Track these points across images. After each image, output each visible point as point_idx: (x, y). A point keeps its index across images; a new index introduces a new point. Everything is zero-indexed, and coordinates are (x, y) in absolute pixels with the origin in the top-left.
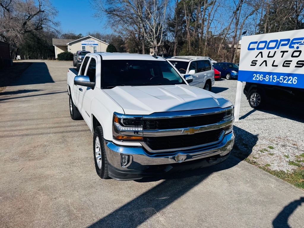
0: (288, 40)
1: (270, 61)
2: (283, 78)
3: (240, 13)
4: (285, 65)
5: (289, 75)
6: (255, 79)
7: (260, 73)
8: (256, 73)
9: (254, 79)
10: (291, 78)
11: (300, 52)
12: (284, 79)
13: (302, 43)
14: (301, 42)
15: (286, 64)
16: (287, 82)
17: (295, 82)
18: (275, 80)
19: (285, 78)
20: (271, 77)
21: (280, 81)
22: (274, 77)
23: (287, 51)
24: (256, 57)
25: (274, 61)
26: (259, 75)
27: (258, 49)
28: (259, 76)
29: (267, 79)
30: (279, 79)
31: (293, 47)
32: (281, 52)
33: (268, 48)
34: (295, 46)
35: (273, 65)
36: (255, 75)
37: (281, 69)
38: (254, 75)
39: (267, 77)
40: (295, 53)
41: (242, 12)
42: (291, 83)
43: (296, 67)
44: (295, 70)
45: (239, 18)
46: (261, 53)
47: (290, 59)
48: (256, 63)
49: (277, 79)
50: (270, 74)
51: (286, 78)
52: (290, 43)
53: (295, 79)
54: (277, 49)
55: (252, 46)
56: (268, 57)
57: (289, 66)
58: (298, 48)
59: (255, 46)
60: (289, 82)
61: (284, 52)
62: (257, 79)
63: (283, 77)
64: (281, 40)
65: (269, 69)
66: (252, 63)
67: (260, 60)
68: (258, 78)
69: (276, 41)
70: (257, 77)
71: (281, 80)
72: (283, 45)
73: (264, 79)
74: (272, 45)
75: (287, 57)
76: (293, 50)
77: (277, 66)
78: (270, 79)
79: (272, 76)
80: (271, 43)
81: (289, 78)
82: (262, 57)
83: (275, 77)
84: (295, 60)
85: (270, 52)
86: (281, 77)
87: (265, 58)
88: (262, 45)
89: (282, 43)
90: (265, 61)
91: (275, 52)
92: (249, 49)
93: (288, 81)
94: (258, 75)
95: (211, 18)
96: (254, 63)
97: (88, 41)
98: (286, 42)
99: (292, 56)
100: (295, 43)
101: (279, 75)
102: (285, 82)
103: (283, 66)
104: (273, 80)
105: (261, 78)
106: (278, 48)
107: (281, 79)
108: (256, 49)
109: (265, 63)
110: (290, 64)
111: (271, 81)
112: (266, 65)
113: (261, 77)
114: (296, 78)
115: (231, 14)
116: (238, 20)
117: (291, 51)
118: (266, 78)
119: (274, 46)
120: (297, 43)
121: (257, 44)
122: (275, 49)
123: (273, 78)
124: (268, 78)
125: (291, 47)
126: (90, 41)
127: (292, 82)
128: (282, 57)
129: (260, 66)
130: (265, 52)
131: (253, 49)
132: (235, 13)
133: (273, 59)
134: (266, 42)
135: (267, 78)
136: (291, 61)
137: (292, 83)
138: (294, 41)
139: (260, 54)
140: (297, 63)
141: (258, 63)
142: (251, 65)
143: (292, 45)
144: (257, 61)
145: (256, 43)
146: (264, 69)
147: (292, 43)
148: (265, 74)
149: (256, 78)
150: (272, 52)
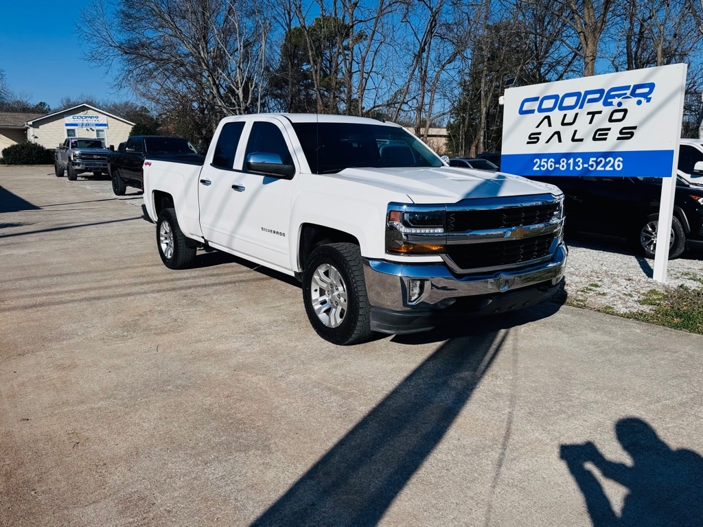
0: (601, 91)
1: (567, 133)
2: (596, 162)
3: (428, 56)
4: (597, 137)
5: (606, 155)
6: (538, 169)
7: (548, 156)
8: (540, 156)
9: (535, 168)
10: (610, 161)
11: (625, 111)
12: (598, 164)
13: (628, 95)
14: (626, 94)
15: (600, 135)
16: (603, 169)
17: (619, 166)
18: (579, 166)
19: (599, 160)
20: (571, 161)
21: (590, 168)
22: (577, 160)
23: (600, 112)
24: (538, 127)
25: (576, 131)
26: (546, 160)
27: (540, 110)
28: (547, 162)
29: (563, 166)
30: (588, 163)
31: (611, 104)
32: (589, 113)
33: (561, 108)
34: (615, 101)
35: (573, 140)
36: (537, 162)
37: (590, 146)
38: (535, 161)
39: (563, 161)
40: (615, 114)
41: (433, 55)
42: (612, 169)
43: (619, 139)
44: (617, 146)
45: (426, 67)
46: (548, 118)
47: (607, 125)
48: (538, 139)
49: (583, 164)
50: (567, 156)
51: (601, 161)
52: (605, 96)
53: (619, 161)
54: (579, 108)
55: (527, 106)
56: (563, 124)
57: (605, 139)
58: (620, 104)
59: (535, 105)
60: (608, 168)
61: (593, 114)
62: (542, 168)
63: (595, 159)
64: (587, 93)
65: (566, 146)
66: (530, 138)
67: (546, 132)
68: (544, 166)
69: (578, 94)
70: (542, 164)
71: (592, 166)
72: (591, 101)
73: (557, 166)
74: (570, 101)
75: (601, 121)
76: (609, 109)
77: (581, 140)
78: (568, 165)
79: (572, 159)
80: (566, 99)
81: (607, 160)
82: (550, 125)
83: (579, 161)
84: (616, 128)
85: (565, 115)
86: (592, 159)
87: (557, 126)
88: (548, 104)
89: (589, 97)
90: (558, 133)
91: (577, 114)
92: (522, 112)
93: (604, 166)
94: (543, 160)
95: (368, 68)
96: (534, 138)
97: (82, 117)
98: (597, 96)
99: (611, 120)
100: (613, 97)
101: (586, 156)
102: (599, 168)
103: (594, 139)
104: (576, 168)
105: (551, 166)
106: (581, 107)
107: (590, 163)
108: (536, 111)
109: (556, 136)
110: (607, 134)
111: (571, 169)
112: (560, 141)
113: (549, 164)
114: (621, 159)
115: (409, 59)
116: (425, 71)
117: (607, 110)
118: (560, 164)
119: (573, 103)
120: (619, 96)
121: (538, 102)
122: (577, 110)
123: (576, 164)
124: (564, 164)
125: (606, 104)
126: (86, 117)
127: (613, 166)
128: (591, 122)
129: (547, 142)
130: (556, 116)
131: (532, 112)
132: (418, 57)
133: (572, 128)
134: (556, 97)
135: (562, 164)
136: (609, 129)
137: (614, 168)
138: (612, 93)
139: (546, 120)
140: (621, 133)
141: (543, 138)
142: (528, 143)
143: (609, 100)
144: (540, 134)
145: (536, 99)
146: (555, 148)
147: (609, 96)
148: (558, 157)
149: (539, 166)
150: (570, 115)
